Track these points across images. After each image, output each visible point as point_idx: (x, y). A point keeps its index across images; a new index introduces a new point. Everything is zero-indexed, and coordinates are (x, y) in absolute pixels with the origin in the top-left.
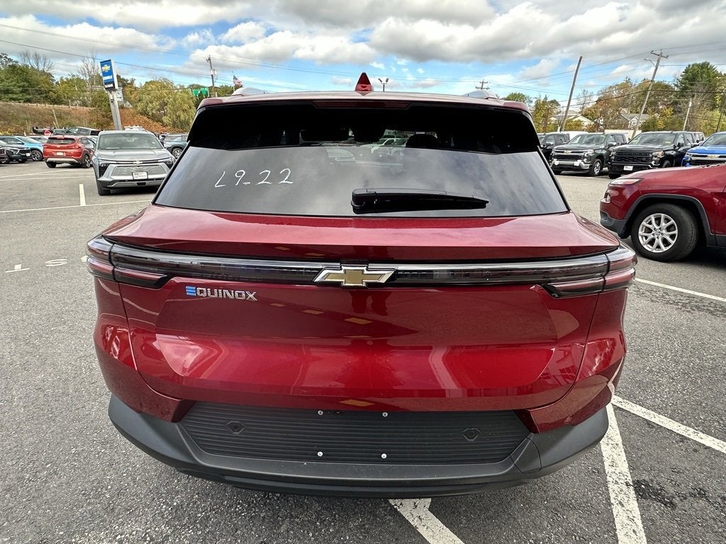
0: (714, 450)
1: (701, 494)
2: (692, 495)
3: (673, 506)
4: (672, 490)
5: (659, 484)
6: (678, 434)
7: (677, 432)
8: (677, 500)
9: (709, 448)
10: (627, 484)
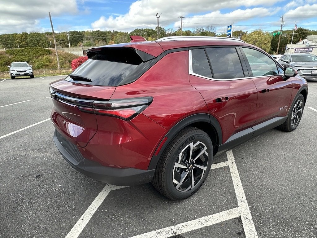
10: (175, 233)
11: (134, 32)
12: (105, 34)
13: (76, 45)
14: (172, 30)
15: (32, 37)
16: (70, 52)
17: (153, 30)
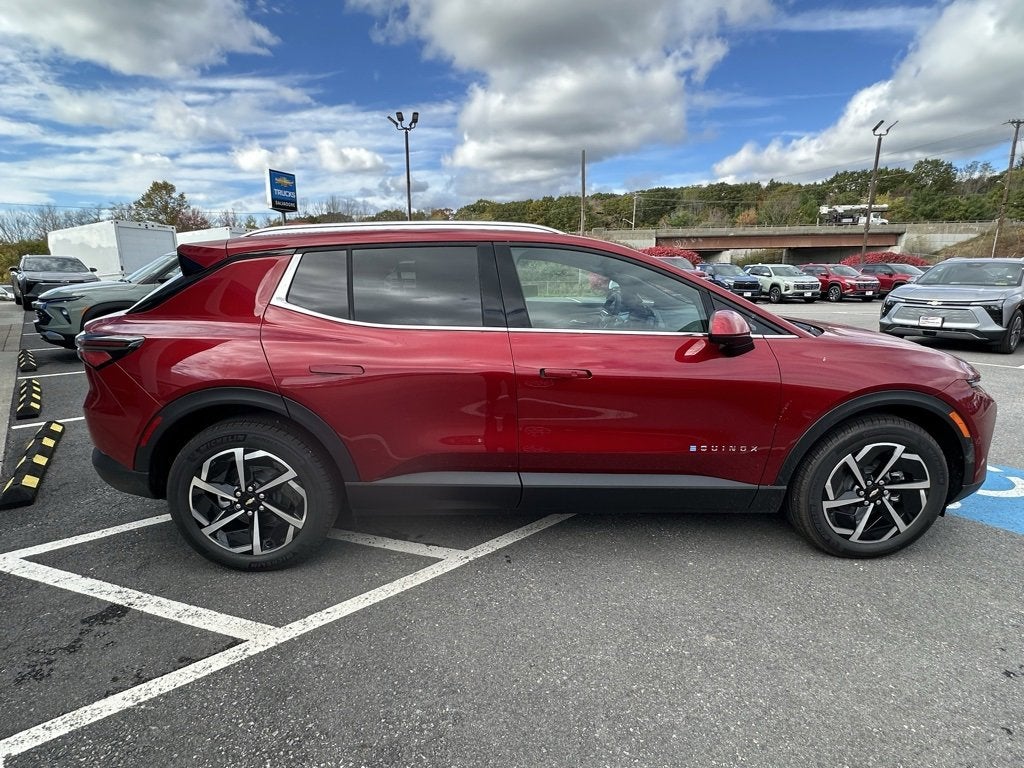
0: (99, 699)
1: (72, 649)
2: (79, 640)
3: (84, 622)
4: (96, 628)
5: (111, 624)
6: (150, 679)
7: (154, 681)
8: (86, 626)
9: (106, 696)
10: (131, 604)
11: (832, 181)
12: (739, 192)
13: (655, 224)
14: (986, 166)
15: (561, 207)
16: (622, 241)
17: (904, 171)
